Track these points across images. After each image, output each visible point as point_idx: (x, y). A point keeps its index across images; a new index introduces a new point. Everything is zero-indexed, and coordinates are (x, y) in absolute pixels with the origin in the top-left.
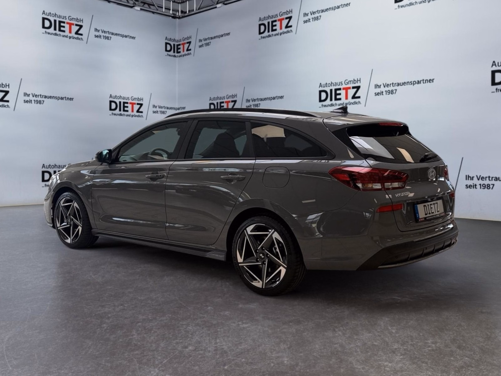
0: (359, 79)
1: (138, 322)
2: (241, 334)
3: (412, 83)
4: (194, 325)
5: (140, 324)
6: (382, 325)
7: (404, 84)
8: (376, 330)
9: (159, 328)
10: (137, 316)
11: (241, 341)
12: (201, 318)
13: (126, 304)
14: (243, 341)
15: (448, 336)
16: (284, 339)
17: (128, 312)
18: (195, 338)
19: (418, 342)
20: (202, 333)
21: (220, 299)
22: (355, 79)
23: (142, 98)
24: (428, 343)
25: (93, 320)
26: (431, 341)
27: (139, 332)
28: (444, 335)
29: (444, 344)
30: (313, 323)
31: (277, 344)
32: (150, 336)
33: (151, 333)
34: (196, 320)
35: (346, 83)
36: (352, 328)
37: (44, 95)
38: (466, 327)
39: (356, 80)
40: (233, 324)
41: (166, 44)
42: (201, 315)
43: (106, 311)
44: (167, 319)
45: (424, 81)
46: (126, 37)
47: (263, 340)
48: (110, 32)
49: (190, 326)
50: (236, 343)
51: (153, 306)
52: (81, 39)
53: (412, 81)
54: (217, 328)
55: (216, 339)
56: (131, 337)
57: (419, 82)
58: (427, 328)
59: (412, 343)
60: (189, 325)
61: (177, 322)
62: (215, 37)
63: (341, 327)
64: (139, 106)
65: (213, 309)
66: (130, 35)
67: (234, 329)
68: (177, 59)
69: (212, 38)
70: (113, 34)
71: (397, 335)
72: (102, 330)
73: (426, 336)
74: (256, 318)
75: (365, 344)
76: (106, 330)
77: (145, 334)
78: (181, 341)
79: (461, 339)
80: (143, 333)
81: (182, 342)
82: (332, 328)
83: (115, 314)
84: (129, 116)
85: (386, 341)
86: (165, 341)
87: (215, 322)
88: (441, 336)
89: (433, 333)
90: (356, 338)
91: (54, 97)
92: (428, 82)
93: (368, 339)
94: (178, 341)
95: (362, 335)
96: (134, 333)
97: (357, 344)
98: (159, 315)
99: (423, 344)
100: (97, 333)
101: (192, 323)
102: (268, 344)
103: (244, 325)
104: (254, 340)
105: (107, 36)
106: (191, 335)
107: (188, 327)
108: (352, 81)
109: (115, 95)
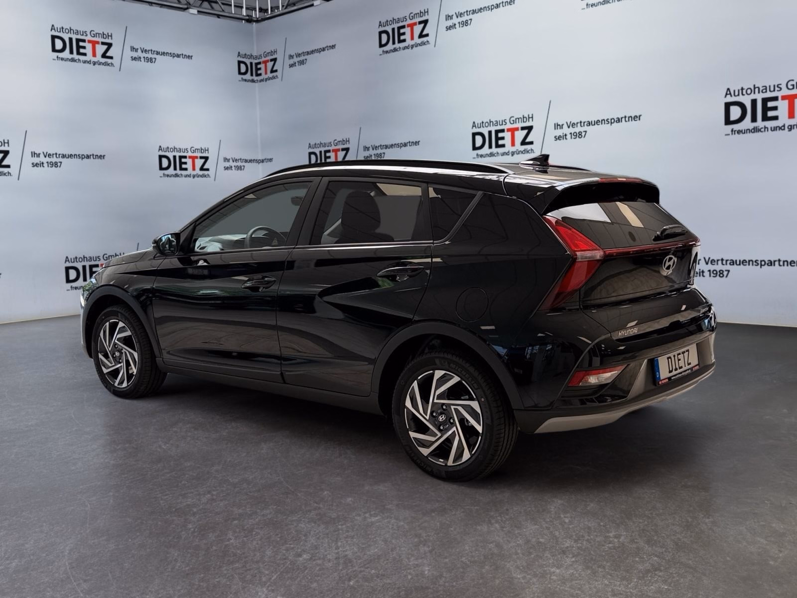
0: (530, 116)
1: (234, 519)
2: (369, 532)
3: (609, 122)
4: (307, 520)
5: (236, 522)
6: (552, 511)
7: (597, 122)
8: (544, 520)
9: (262, 528)
10: (231, 509)
11: (369, 543)
12: (315, 509)
13: (214, 490)
14: (372, 544)
15: (636, 525)
16: (425, 538)
17: (219, 504)
18: (310, 541)
19: (596, 536)
20: (318, 533)
21: (339, 479)
22: (525, 116)
23: (207, 149)
24: (610, 537)
25: (175, 518)
26: (614, 533)
27: (236, 534)
28: (631, 523)
29: (630, 538)
30: (463, 512)
31: (416, 546)
32: (252, 541)
33: (252, 535)
34: (309, 513)
35: (512, 122)
36: (513, 517)
37: (61, 153)
38: (661, 511)
39: (526, 118)
40: (358, 518)
41: (240, 62)
42: (315, 505)
43: (189, 503)
44: (270, 513)
45: (627, 119)
46: (178, 56)
47: (398, 541)
48: (154, 51)
49: (302, 522)
50: (364, 546)
51: (250, 492)
52: (110, 65)
53: (608, 119)
54: (337, 524)
55: (337, 541)
56: (228, 543)
57: (619, 120)
58: (611, 514)
59: (589, 538)
60: (301, 520)
61: (284, 517)
62: (312, 52)
63: (498, 516)
64: (203, 160)
65: (330, 494)
66: (184, 54)
67: (360, 525)
68: (256, 84)
69: (308, 53)
70: (158, 53)
71: (571, 527)
72: (188, 534)
73: (608, 526)
74: (388, 507)
75: (528, 542)
76: (194, 532)
77: (245, 537)
78: (292, 546)
79: (652, 529)
80: (242, 536)
81: (293, 548)
82: (487, 519)
83: (201, 507)
84: (189, 176)
85: (556, 536)
86: (271, 547)
87: (334, 515)
88: (627, 525)
89: (618, 522)
90: (518, 533)
91: (76, 155)
92: (632, 120)
93: (533, 534)
94: (288, 546)
95: (525, 529)
96: (230, 537)
97: (518, 542)
98: (259, 507)
99: (603, 539)
100: (183, 538)
101: (304, 518)
102: (404, 547)
103: (372, 518)
104: (385, 541)
105: (149, 56)
106: (304, 536)
107: (300, 525)
108: (521, 118)
109: (167, 147)
